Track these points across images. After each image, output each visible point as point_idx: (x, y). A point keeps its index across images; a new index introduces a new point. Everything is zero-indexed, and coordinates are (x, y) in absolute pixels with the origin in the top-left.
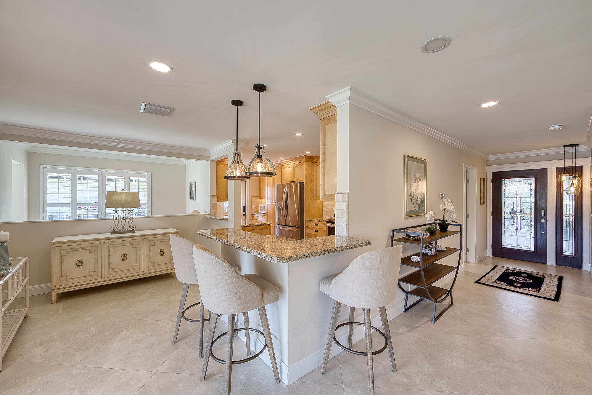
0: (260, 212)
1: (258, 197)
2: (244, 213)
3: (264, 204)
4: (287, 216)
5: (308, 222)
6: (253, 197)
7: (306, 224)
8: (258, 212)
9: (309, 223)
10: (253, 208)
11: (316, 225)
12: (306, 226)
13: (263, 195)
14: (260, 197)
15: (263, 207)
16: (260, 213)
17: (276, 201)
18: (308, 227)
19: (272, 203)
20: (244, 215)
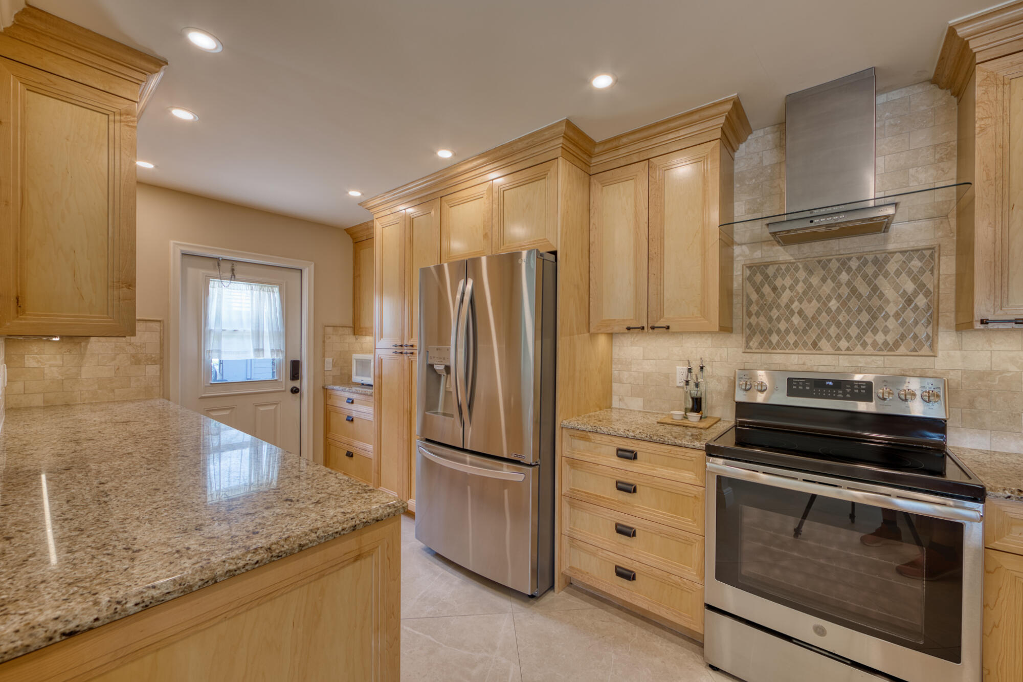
0: (356, 379)
1: (350, 330)
2: (296, 384)
3: (370, 352)
4: (470, 406)
5: (572, 436)
6: (329, 330)
7: (565, 447)
8: (346, 380)
9: (580, 444)
10: (329, 365)
11: (628, 455)
12: (566, 453)
13: (365, 323)
14: (357, 327)
15: (364, 364)
16: (357, 384)
17: (415, 341)
18: (574, 463)
19: (401, 349)
20: (295, 391)
